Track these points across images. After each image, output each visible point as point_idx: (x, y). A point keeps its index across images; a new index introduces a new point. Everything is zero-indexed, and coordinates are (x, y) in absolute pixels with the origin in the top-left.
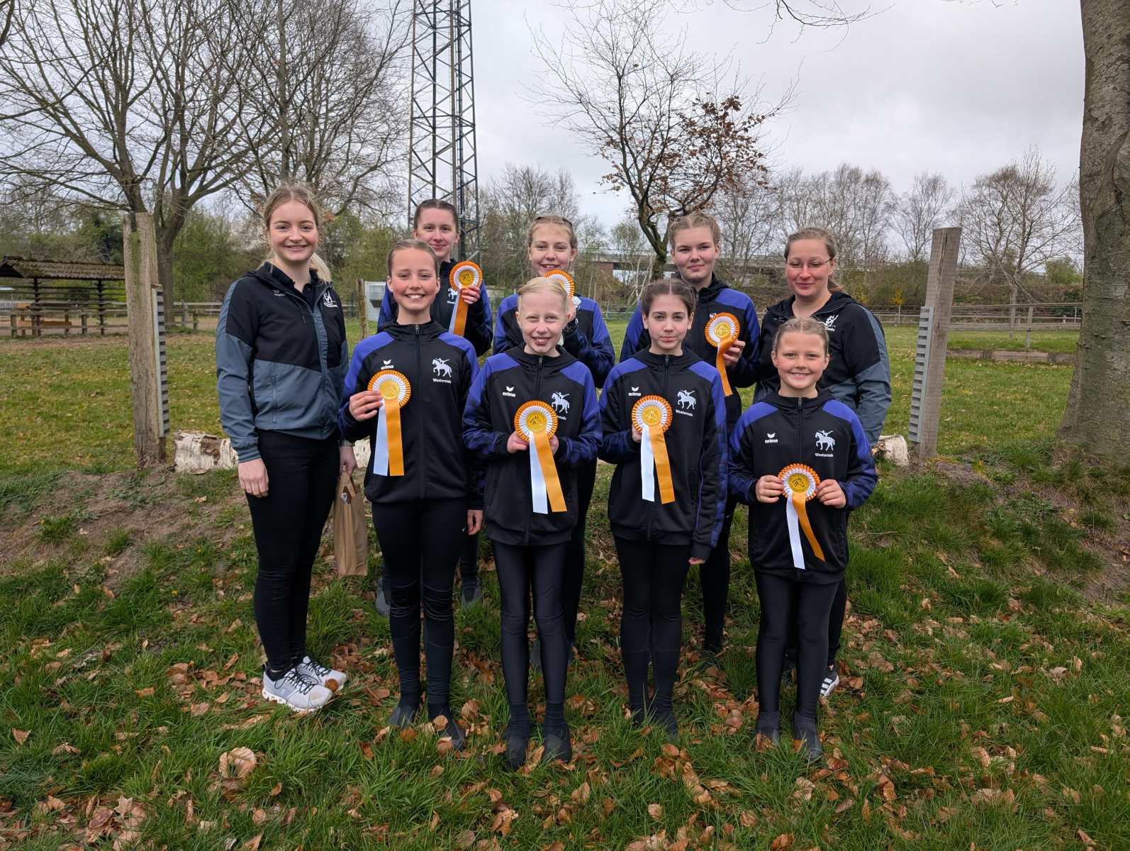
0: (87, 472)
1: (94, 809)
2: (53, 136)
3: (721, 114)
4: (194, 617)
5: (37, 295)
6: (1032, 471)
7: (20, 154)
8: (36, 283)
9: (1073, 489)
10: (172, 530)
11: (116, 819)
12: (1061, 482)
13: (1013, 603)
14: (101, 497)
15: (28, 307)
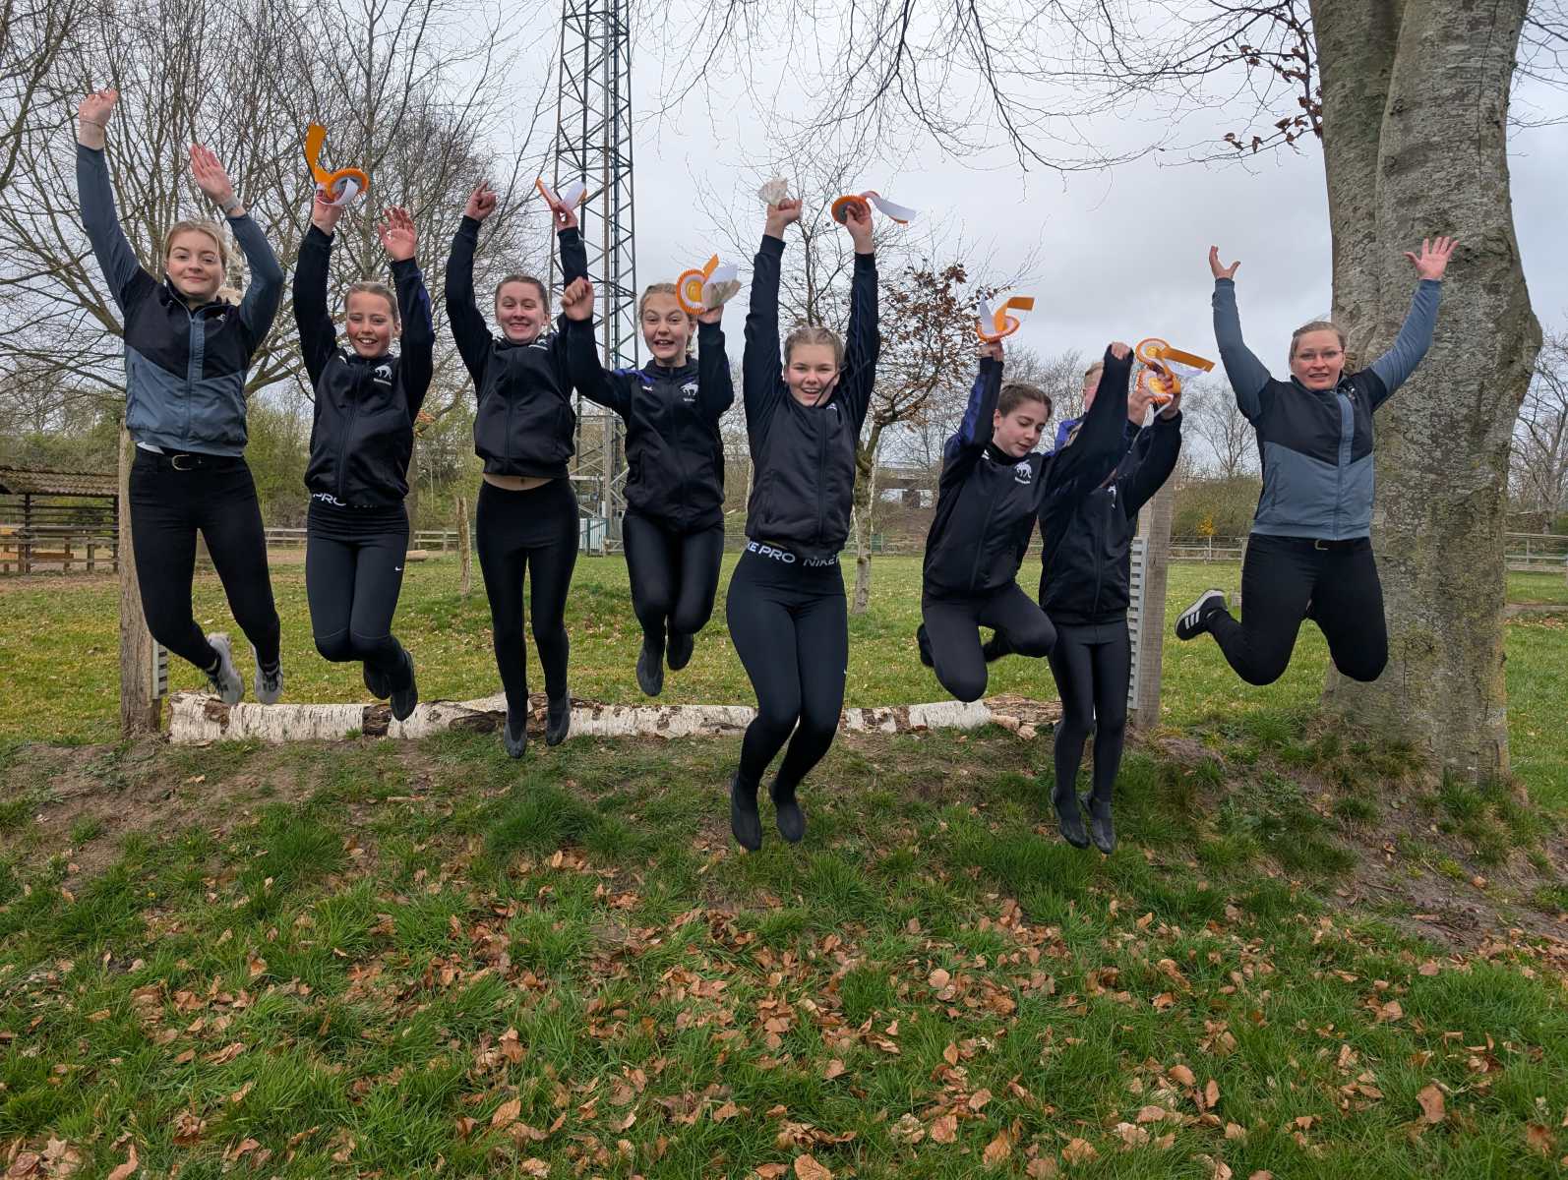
0: (56, 744)
1: (18, 1152)
2: (64, 306)
3: (940, 286)
4: (175, 926)
5: (28, 517)
6: (1279, 746)
7: (17, 330)
8: (27, 501)
9: (1328, 768)
10: (158, 816)
11: (43, 1165)
12: (1314, 760)
13: (1231, 912)
14: (70, 774)
15: (14, 534)
